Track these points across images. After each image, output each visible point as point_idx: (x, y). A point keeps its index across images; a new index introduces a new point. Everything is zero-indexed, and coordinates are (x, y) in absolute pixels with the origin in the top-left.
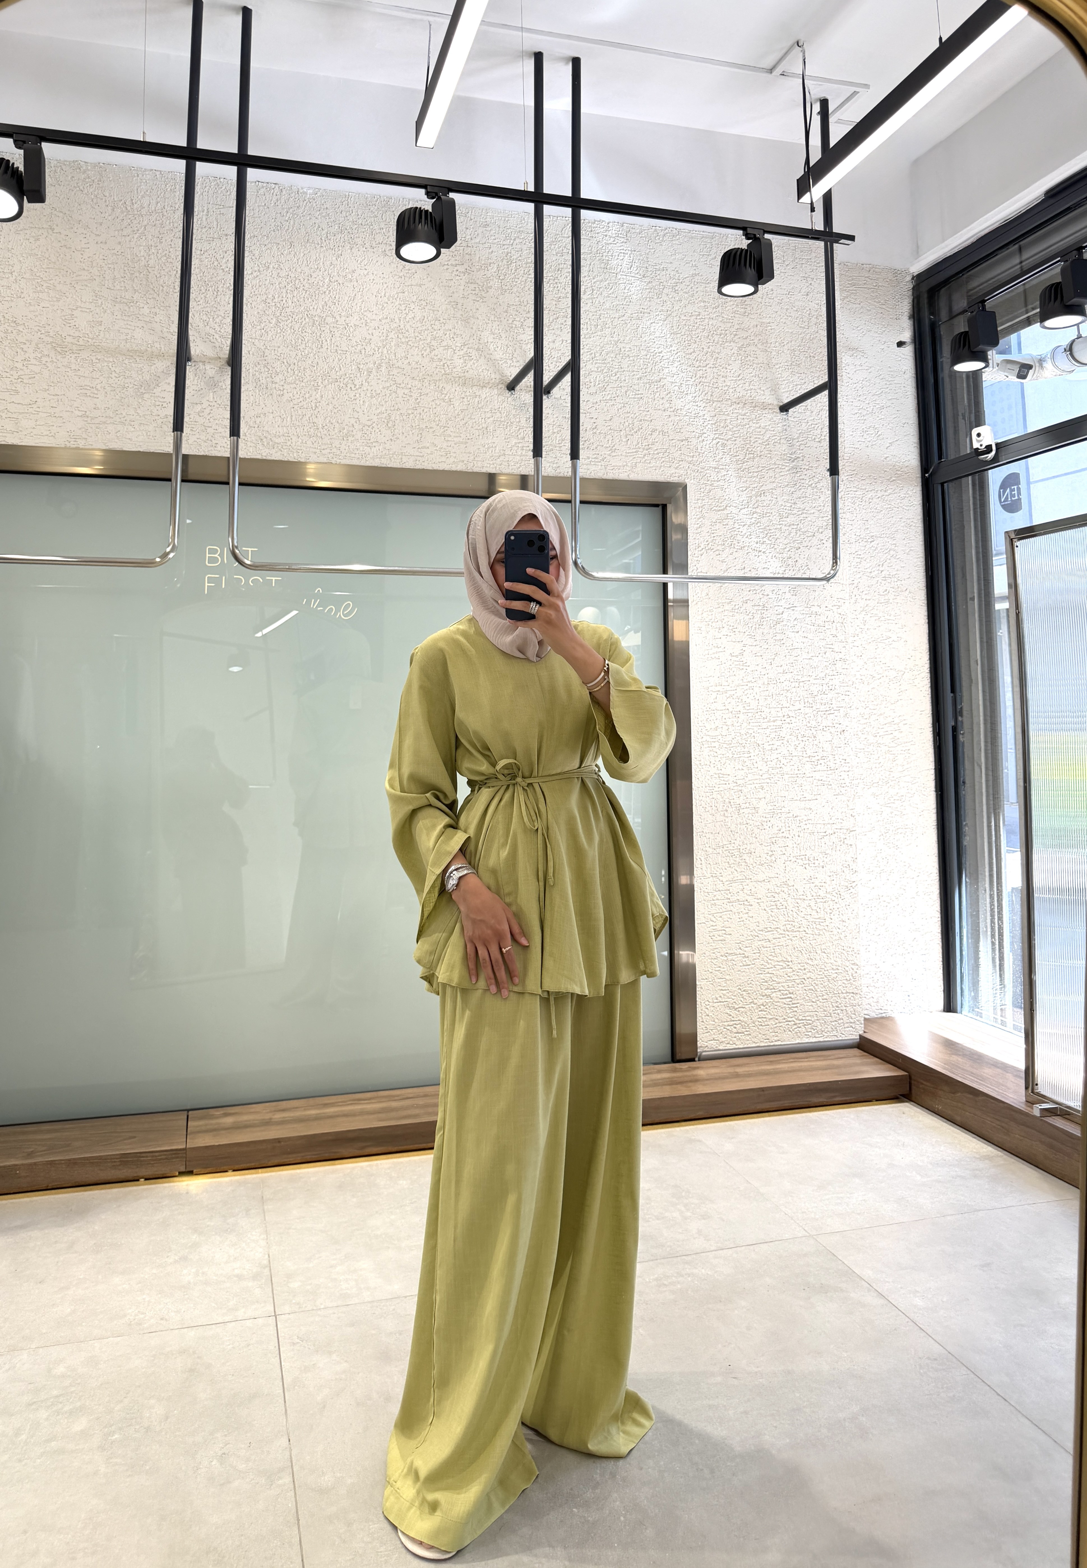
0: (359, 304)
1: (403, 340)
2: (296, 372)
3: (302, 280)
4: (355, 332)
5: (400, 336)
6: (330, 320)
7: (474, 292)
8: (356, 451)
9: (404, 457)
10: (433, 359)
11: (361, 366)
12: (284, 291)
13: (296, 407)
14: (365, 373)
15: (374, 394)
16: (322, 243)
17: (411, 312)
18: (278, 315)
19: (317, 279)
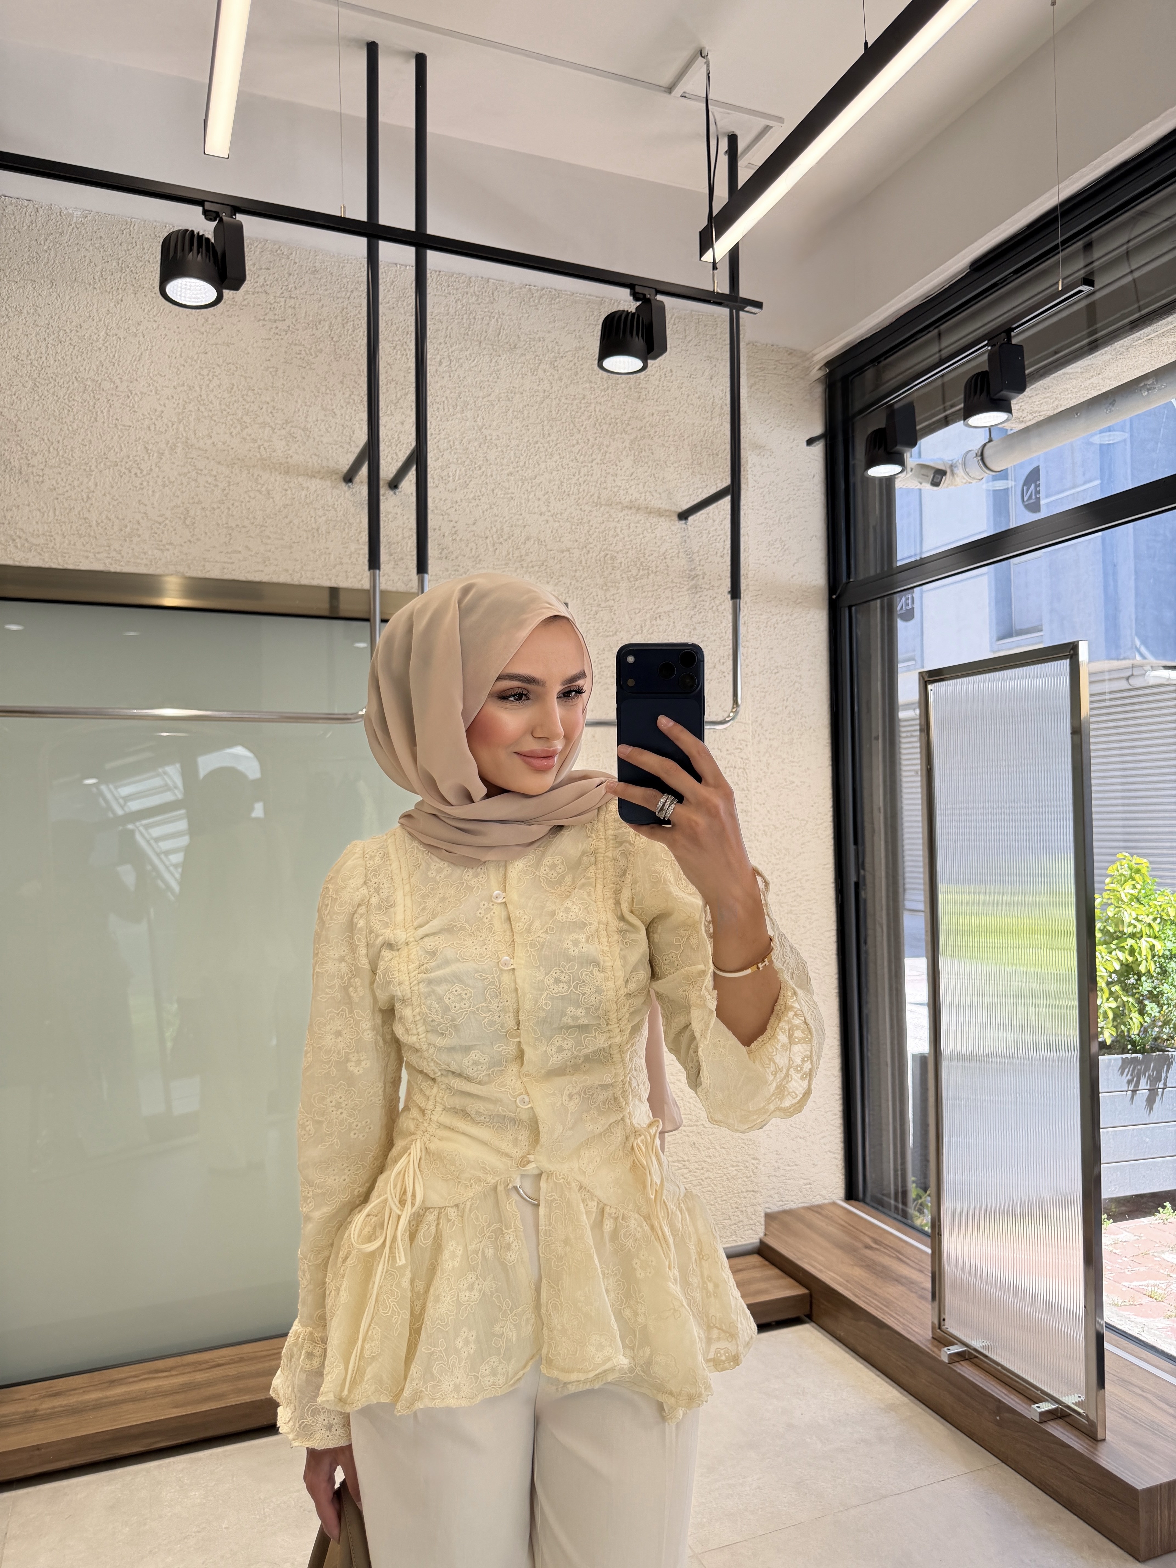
0: (146, 367)
1: (206, 414)
2: (61, 453)
3: (68, 331)
4: (141, 402)
5: (202, 408)
6: (107, 385)
7: (299, 357)
8: (142, 555)
9: (207, 564)
10: (245, 439)
11: (150, 447)
12: (44, 345)
13: (61, 498)
14: (156, 455)
15: (167, 482)
16: (94, 283)
17: (215, 378)
18: (36, 376)
19: (89, 332)
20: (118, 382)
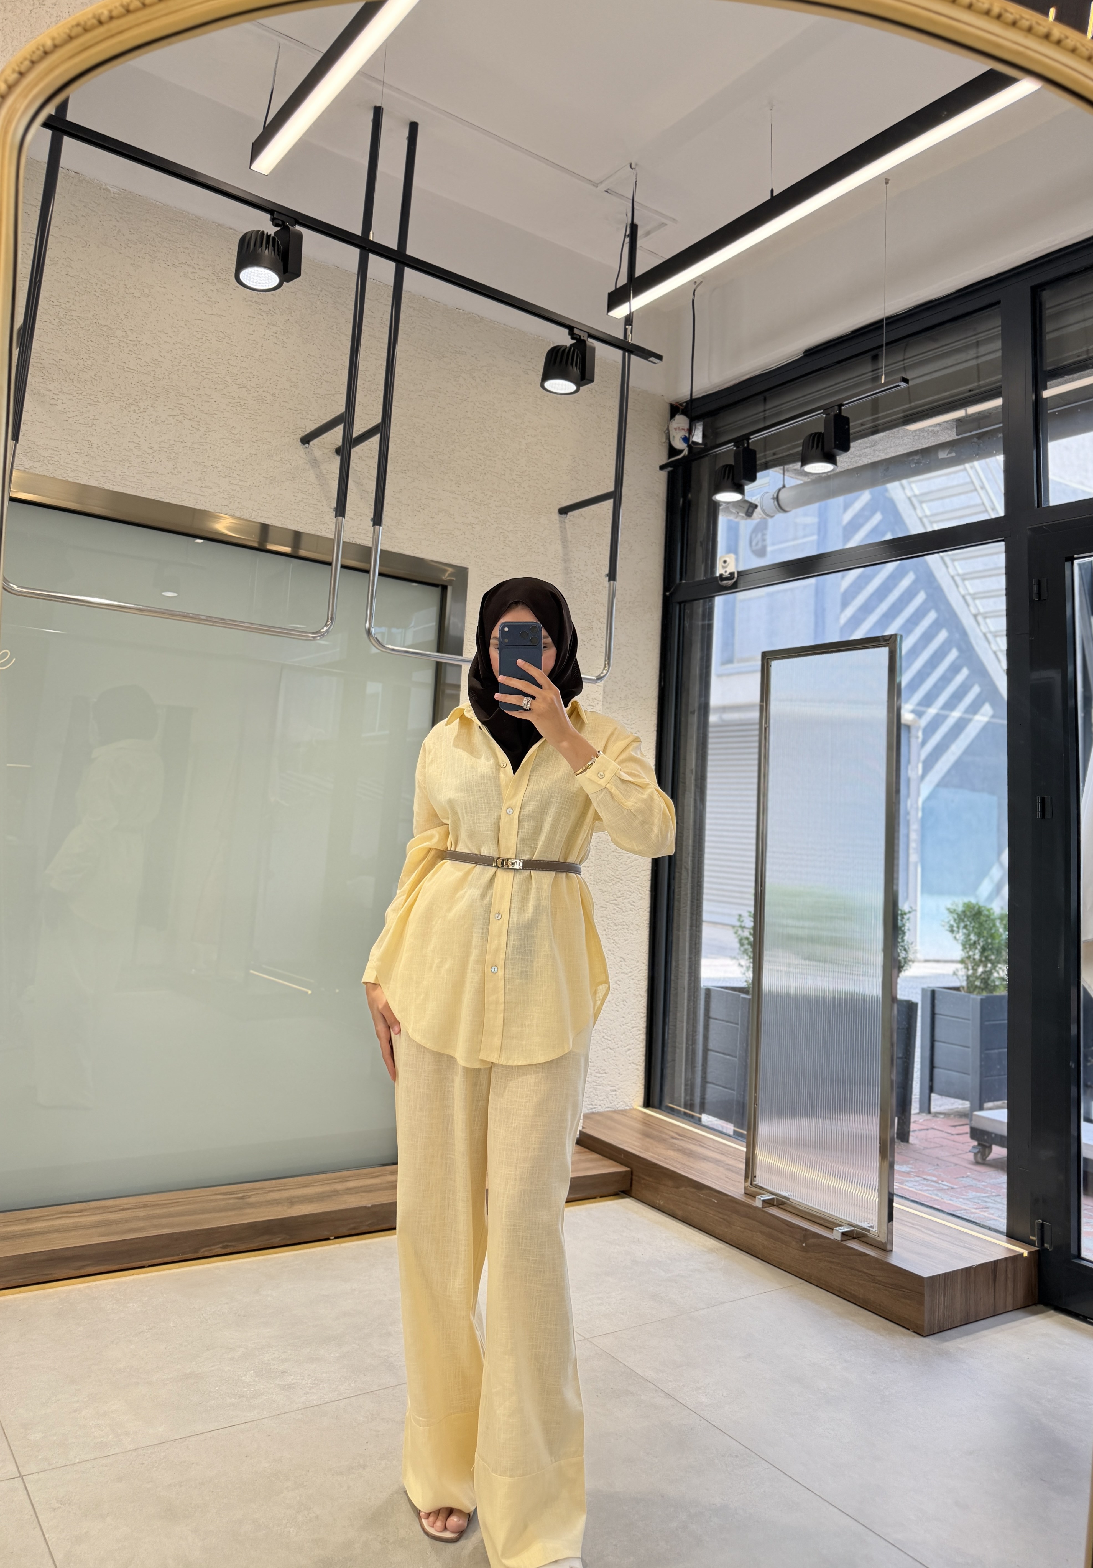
0: (153, 323)
2: (75, 383)
3: (94, 284)
4: (145, 352)
6: (119, 333)
7: (275, 335)
8: (133, 479)
9: (184, 494)
10: (225, 395)
13: (70, 420)
20: (129, 332)
